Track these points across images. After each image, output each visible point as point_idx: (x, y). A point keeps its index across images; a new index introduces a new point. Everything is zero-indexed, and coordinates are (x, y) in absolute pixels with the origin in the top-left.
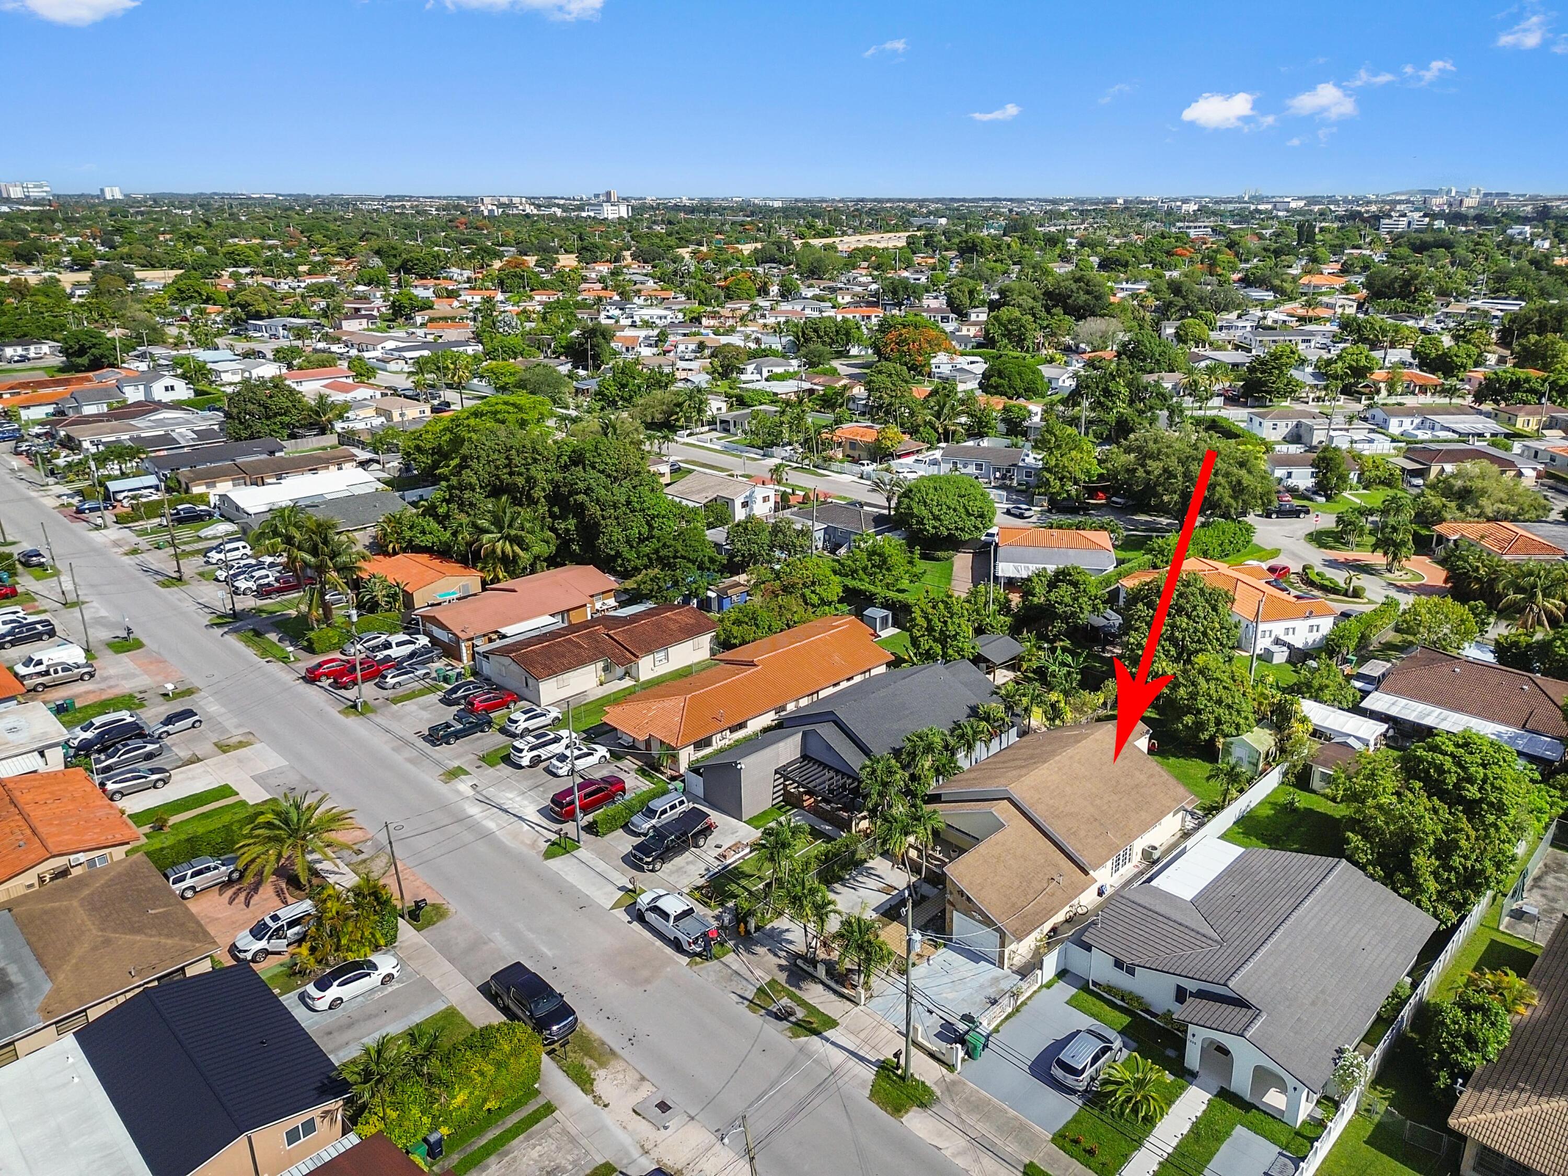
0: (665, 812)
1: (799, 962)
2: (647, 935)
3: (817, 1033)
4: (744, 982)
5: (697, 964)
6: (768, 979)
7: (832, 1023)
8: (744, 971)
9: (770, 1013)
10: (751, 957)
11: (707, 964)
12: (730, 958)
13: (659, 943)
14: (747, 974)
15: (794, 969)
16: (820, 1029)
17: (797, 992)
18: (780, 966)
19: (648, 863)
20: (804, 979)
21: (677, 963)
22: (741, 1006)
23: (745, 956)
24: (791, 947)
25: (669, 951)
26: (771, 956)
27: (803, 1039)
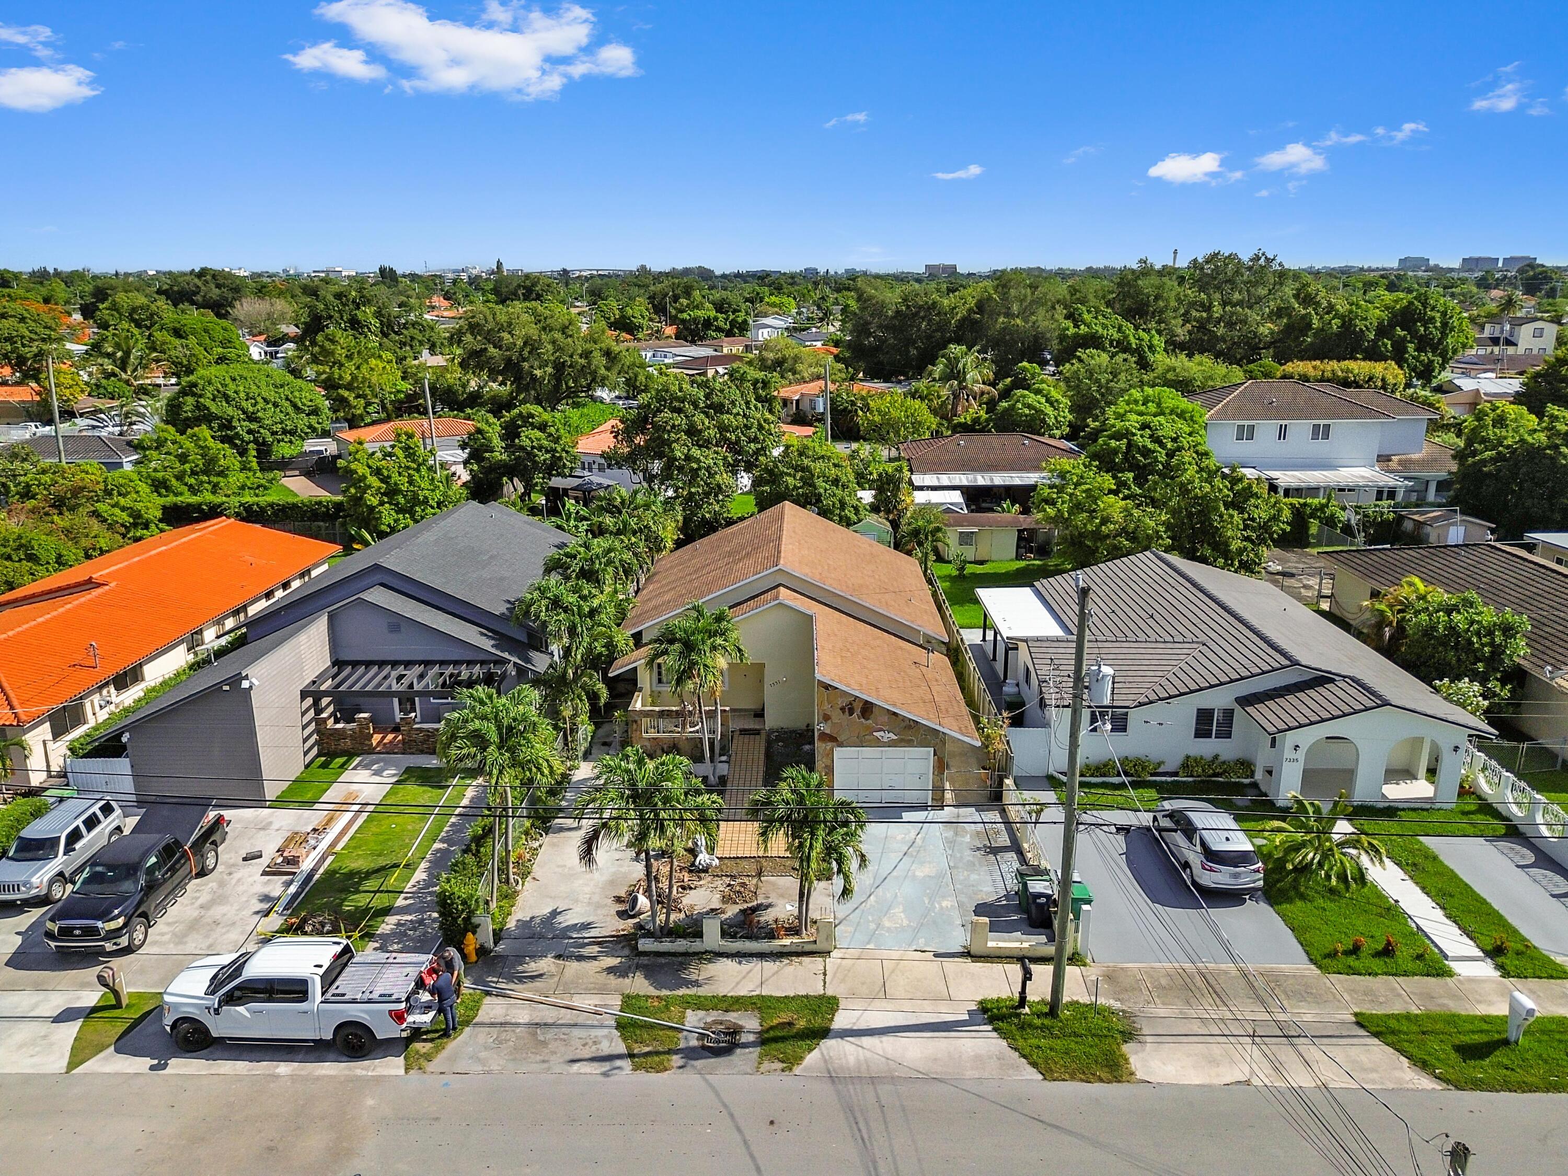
0: (75, 836)
1: (645, 944)
2: (241, 1067)
3: (824, 1033)
4: (576, 1032)
5: (428, 1057)
6: (617, 1001)
7: (830, 1004)
8: (548, 1014)
9: (691, 1054)
10: (538, 984)
11: (452, 1045)
12: (492, 1009)
13: (284, 1069)
14: (567, 1016)
15: (644, 960)
16: (818, 1022)
17: (702, 991)
18: (610, 970)
19: (114, 934)
20: (683, 966)
21: (379, 1079)
22: (618, 1077)
23: (524, 990)
24: (593, 933)
25: (329, 1069)
26: (573, 967)
27: (812, 1058)
